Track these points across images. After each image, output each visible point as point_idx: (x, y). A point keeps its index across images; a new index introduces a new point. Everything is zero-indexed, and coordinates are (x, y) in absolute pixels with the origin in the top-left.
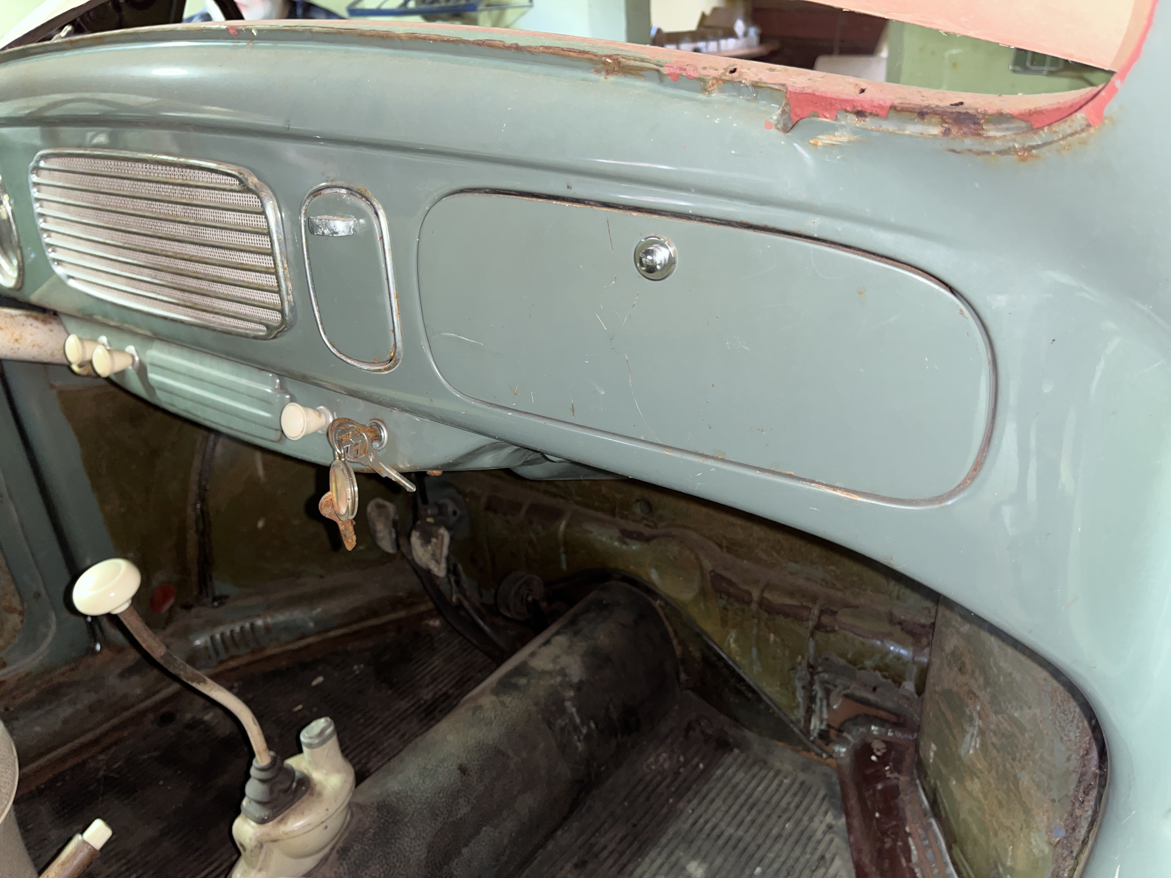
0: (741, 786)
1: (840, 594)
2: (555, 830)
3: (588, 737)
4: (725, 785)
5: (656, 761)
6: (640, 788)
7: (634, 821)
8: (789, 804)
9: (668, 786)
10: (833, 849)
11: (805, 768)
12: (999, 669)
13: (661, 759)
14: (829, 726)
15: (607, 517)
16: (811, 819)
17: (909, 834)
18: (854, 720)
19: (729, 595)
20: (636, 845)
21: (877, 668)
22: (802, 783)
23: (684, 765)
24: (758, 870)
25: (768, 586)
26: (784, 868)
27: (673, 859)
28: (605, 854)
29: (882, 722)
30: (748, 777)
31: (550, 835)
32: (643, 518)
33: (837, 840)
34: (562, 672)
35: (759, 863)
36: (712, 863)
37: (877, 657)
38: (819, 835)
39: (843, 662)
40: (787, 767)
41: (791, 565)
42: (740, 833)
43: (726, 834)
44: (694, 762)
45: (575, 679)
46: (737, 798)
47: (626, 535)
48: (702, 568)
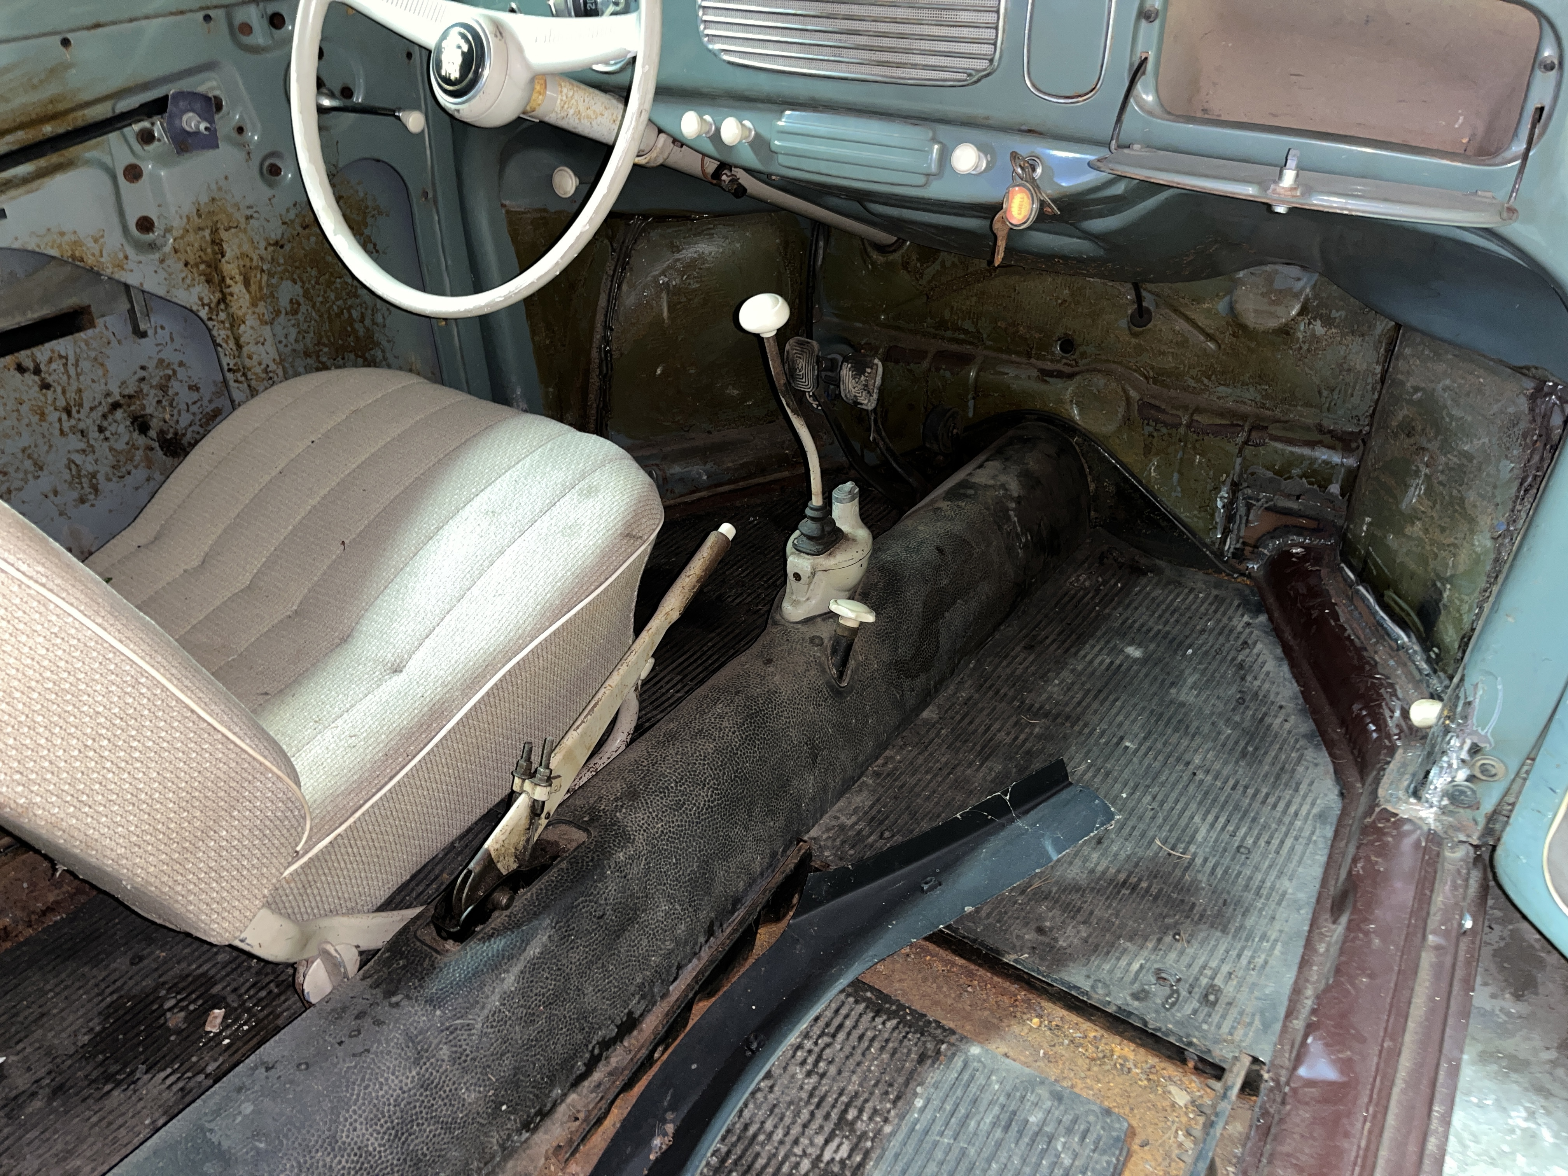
0: (1161, 598)
1: (1268, 412)
2: (1000, 624)
3: (1025, 547)
4: (1145, 598)
5: (1077, 580)
6: (1066, 599)
7: (1068, 621)
8: (1207, 610)
9: (1093, 598)
10: (1253, 637)
11: (1217, 586)
12: (1451, 417)
13: (1082, 578)
14: (1244, 543)
15: (1024, 360)
16: (1230, 619)
17: (1335, 604)
18: (1273, 534)
19: (1157, 421)
20: (1074, 637)
21: (1304, 475)
22: (1216, 596)
23: (1104, 583)
24: (1190, 651)
25: (1197, 410)
26: (1213, 650)
27: (1111, 645)
28: (1048, 641)
29: (1301, 531)
30: (1166, 592)
31: (996, 627)
32: (1063, 357)
33: (1256, 632)
34: (1003, 486)
35: (1189, 647)
36: (1147, 648)
37: (1306, 464)
38: (1239, 628)
39: (1269, 474)
40: (1200, 585)
41: (1222, 389)
42: (1167, 628)
43: (1155, 629)
44: (1112, 582)
45: (1016, 495)
46: (1158, 606)
47: (1045, 374)
48: (1128, 399)
